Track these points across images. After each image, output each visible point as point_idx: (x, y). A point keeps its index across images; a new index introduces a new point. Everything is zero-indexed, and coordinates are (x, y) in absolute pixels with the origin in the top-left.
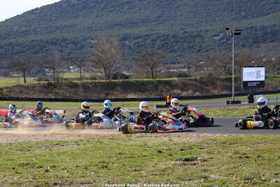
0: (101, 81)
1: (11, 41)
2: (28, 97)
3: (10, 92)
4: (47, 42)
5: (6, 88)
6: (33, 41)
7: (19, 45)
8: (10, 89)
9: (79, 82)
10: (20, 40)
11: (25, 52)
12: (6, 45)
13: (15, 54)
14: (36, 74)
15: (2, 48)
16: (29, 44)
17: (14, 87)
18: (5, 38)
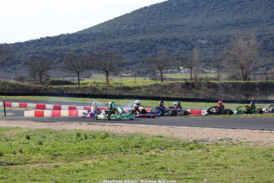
0: (239, 81)
1: (120, 40)
3: (149, 91)
4: (157, 42)
5: (144, 87)
6: (142, 40)
7: (128, 44)
8: (148, 88)
9: (216, 82)
10: (129, 39)
11: (134, 51)
12: (115, 44)
13: (124, 53)
14: (146, 73)
15: (111, 47)
16: (138, 43)
17: (151, 85)
18: (114, 37)
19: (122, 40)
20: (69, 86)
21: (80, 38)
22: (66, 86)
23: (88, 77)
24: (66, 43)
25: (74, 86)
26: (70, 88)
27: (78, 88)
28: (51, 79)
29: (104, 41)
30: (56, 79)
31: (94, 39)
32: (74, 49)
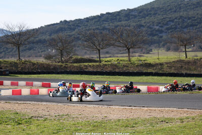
2: (188, 72)
3: (170, 67)
5: (167, 63)
7: (189, 18)
8: (170, 64)
10: (191, 13)
11: (196, 25)
12: (176, 18)
13: (186, 27)
15: (172, 21)
16: (200, 17)
17: (174, 62)
18: (175, 11)
19: (183, 13)
20: (90, 64)
21: (140, 12)
22: (86, 64)
23: (148, 53)
24: (126, 18)
25: (94, 64)
26: (90, 66)
27: (98, 66)
28: (74, 57)
29: (164, 16)
30: (79, 57)
31: (155, 14)
32: (134, 24)
